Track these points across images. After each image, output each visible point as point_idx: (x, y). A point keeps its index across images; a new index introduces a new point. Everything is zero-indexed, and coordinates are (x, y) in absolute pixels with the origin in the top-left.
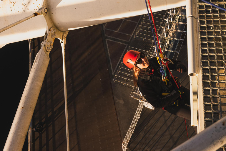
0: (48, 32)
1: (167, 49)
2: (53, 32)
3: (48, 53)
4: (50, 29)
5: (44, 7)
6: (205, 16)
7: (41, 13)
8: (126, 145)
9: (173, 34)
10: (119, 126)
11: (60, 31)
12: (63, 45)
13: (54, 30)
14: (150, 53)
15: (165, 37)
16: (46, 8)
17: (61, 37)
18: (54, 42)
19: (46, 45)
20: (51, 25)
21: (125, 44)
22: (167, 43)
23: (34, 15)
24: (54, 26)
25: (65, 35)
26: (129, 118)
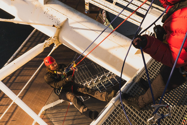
0: (52, 37)
1: (102, 83)
2: (55, 40)
3: (45, 47)
4: (55, 37)
5: (60, 25)
6: (119, 109)
7: (56, 27)
8: (45, 109)
9: (112, 78)
10: (49, 98)
11: (58, 41)
12: (54, 48)
13: (56, 39)
14: (92, 78)
15: (107, 76)
16: (61, 26)
17: (57, 44)
18: (51, 44)
19: (47, 43)
20: (57, 35)
21: (85, 63)
22: (105, 80)
23: (53, 26)
24: (57, 37)
25: (59, 44)
26: (57, 98)
